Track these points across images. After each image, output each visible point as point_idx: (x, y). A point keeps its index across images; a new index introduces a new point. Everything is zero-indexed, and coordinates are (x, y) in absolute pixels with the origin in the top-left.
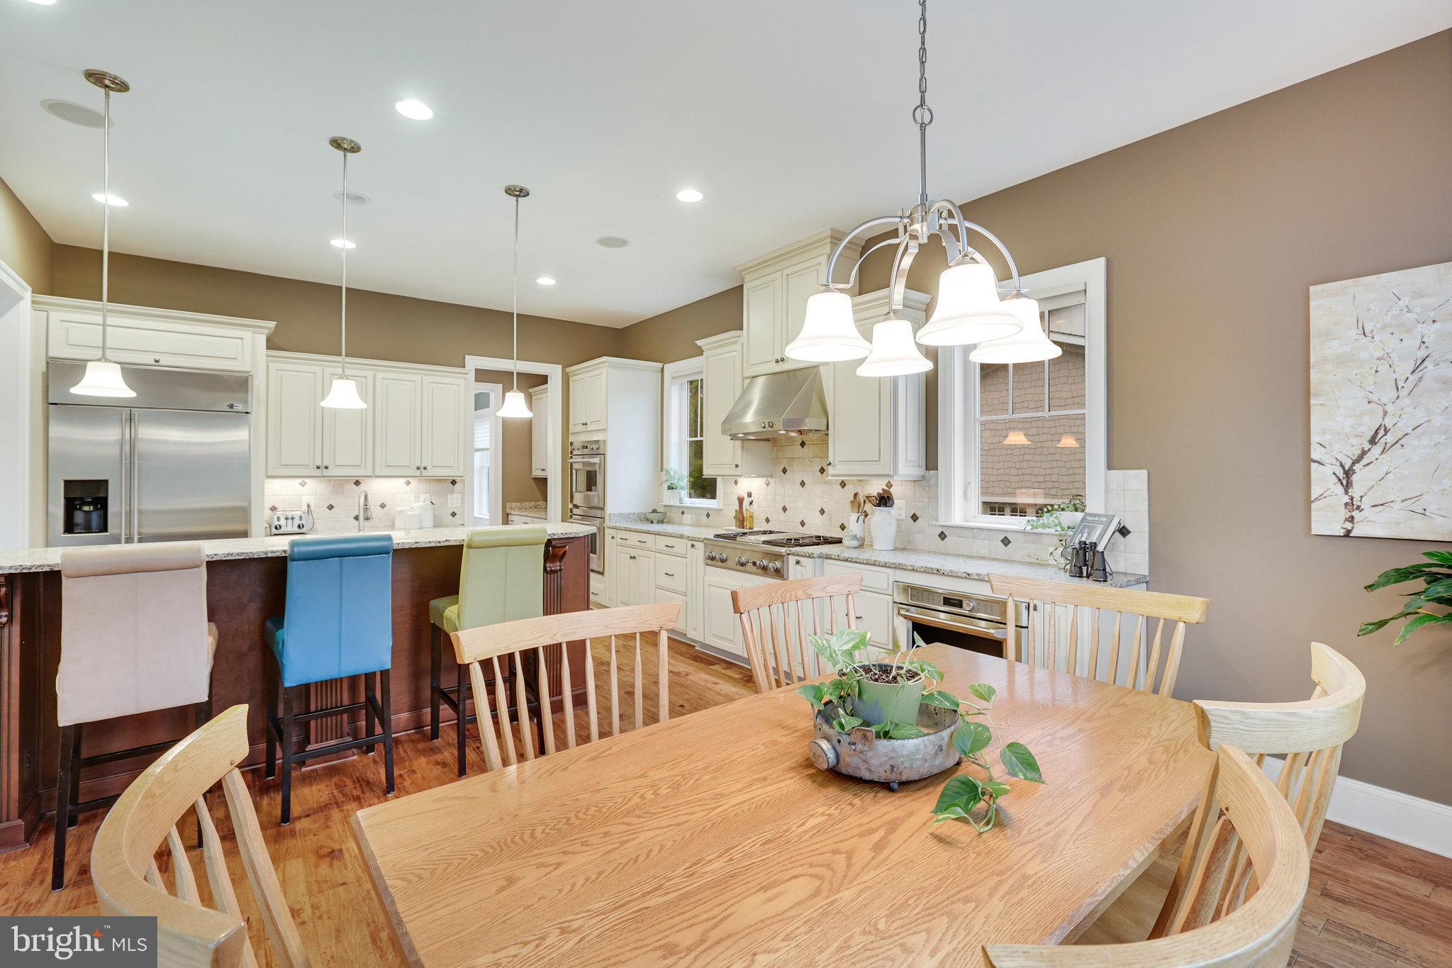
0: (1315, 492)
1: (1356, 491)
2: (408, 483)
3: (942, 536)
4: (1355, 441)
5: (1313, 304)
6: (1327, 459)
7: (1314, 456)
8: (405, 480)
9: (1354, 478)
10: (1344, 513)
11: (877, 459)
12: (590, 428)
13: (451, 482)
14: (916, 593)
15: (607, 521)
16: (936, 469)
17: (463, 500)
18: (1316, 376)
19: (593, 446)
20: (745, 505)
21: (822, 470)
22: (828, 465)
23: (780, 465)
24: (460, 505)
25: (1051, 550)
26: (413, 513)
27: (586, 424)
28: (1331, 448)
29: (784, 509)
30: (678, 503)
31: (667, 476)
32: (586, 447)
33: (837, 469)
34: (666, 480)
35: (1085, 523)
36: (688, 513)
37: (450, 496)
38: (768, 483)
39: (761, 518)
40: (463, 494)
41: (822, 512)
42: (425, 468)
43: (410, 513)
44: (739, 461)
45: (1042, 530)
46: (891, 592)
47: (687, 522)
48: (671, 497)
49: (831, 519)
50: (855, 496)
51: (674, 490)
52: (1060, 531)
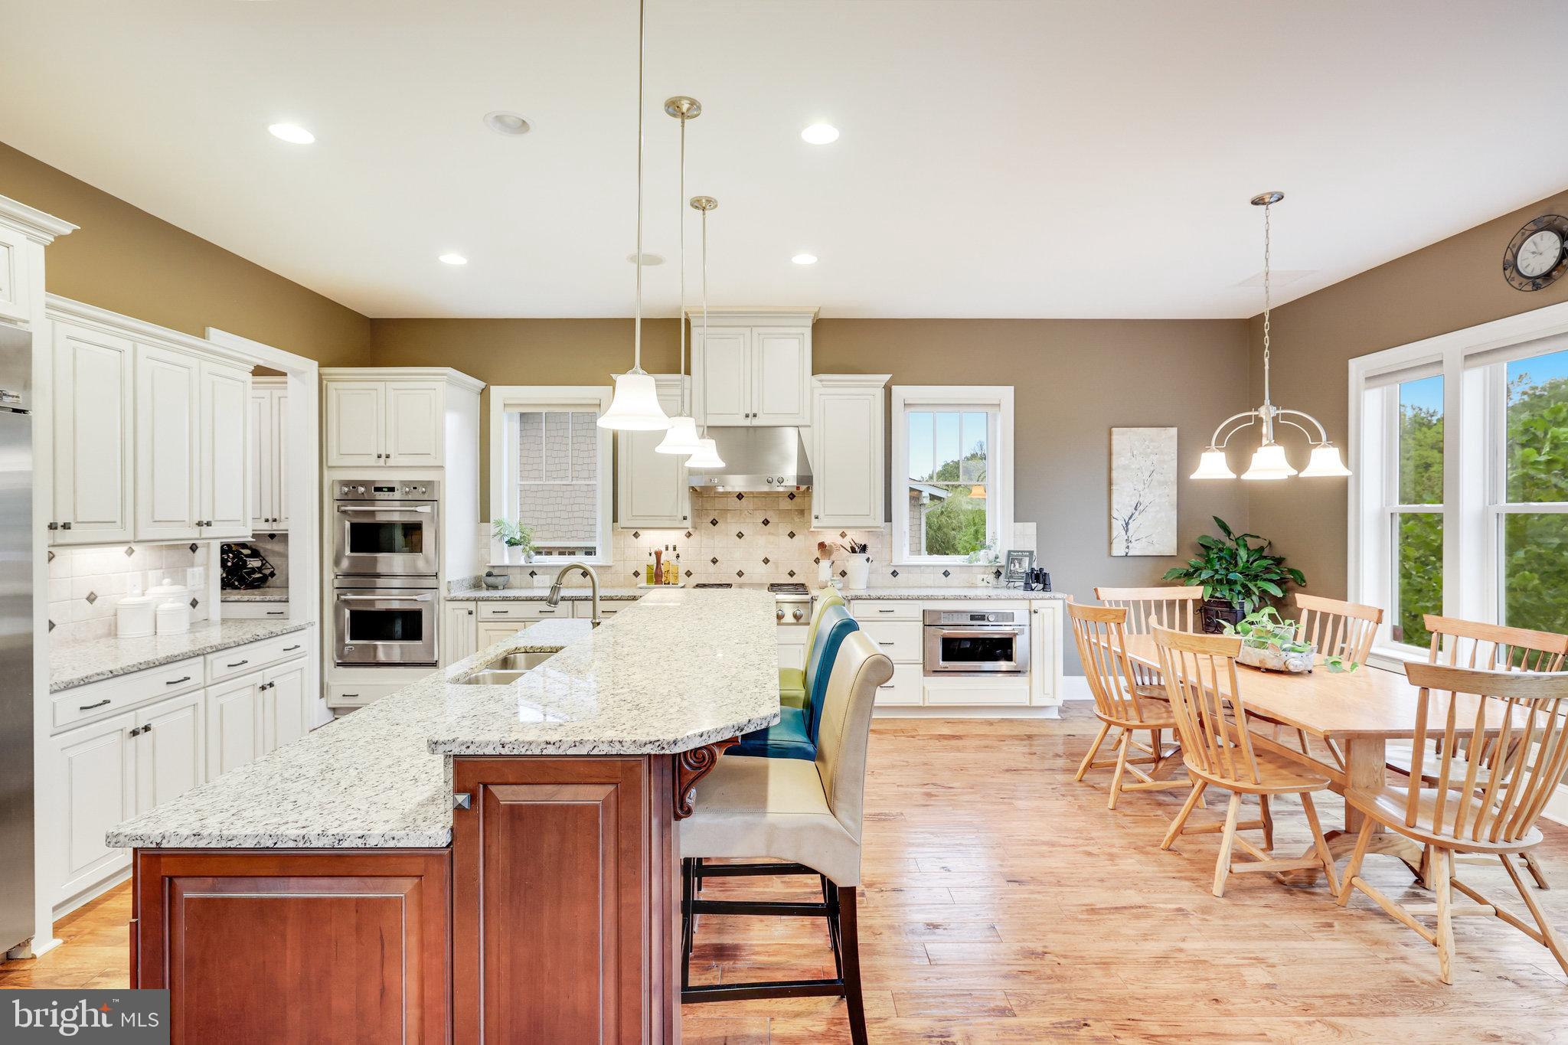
0: (1114, 535)
1: (1130, 533)
2: (131, 552)
3: (894, 574)
4: (1129, 508)
5: (1114, 437)
6: (1119, 517)
7: (1114, 515)
8: (125, 548)
9: (1129, 526)
10: (1125, 545)
11: (868, 513)
12: (391, 462)
13: (191, 548)
14: (946, 615)
15: (443, 592)
16: (891, 521)
17: (207, 577)
18: (1114, 474)
19: (415, 488)
20: (663, 558)
21: (766, 522)
22: (813, 517)
23: (708, 516)
24: (202, 586)
25: (980, 577)
26: (173, 605)
27: (388, 457)
28: (1120, 511)
29: (714, 561)
30: (522, 562)
31: (498, 529)
32: (391, 489)
33: (824, 521)
34: (498, 534)
35: (1012, 557)
36: (544, 574)
37: (189, 570)
38: (689, 535)
39: (682, 571)
40: (207, 566)
41: (766, 561)
42: (208, 524)
43: (166, 606)
44: (688, 512)
45: (975, 564)
46: (922, 619)
47: (541, 585)
48: (510, 556)
49: (777, 567)
50: (822, 546)
51: (514, 547)
52: (986, 563)
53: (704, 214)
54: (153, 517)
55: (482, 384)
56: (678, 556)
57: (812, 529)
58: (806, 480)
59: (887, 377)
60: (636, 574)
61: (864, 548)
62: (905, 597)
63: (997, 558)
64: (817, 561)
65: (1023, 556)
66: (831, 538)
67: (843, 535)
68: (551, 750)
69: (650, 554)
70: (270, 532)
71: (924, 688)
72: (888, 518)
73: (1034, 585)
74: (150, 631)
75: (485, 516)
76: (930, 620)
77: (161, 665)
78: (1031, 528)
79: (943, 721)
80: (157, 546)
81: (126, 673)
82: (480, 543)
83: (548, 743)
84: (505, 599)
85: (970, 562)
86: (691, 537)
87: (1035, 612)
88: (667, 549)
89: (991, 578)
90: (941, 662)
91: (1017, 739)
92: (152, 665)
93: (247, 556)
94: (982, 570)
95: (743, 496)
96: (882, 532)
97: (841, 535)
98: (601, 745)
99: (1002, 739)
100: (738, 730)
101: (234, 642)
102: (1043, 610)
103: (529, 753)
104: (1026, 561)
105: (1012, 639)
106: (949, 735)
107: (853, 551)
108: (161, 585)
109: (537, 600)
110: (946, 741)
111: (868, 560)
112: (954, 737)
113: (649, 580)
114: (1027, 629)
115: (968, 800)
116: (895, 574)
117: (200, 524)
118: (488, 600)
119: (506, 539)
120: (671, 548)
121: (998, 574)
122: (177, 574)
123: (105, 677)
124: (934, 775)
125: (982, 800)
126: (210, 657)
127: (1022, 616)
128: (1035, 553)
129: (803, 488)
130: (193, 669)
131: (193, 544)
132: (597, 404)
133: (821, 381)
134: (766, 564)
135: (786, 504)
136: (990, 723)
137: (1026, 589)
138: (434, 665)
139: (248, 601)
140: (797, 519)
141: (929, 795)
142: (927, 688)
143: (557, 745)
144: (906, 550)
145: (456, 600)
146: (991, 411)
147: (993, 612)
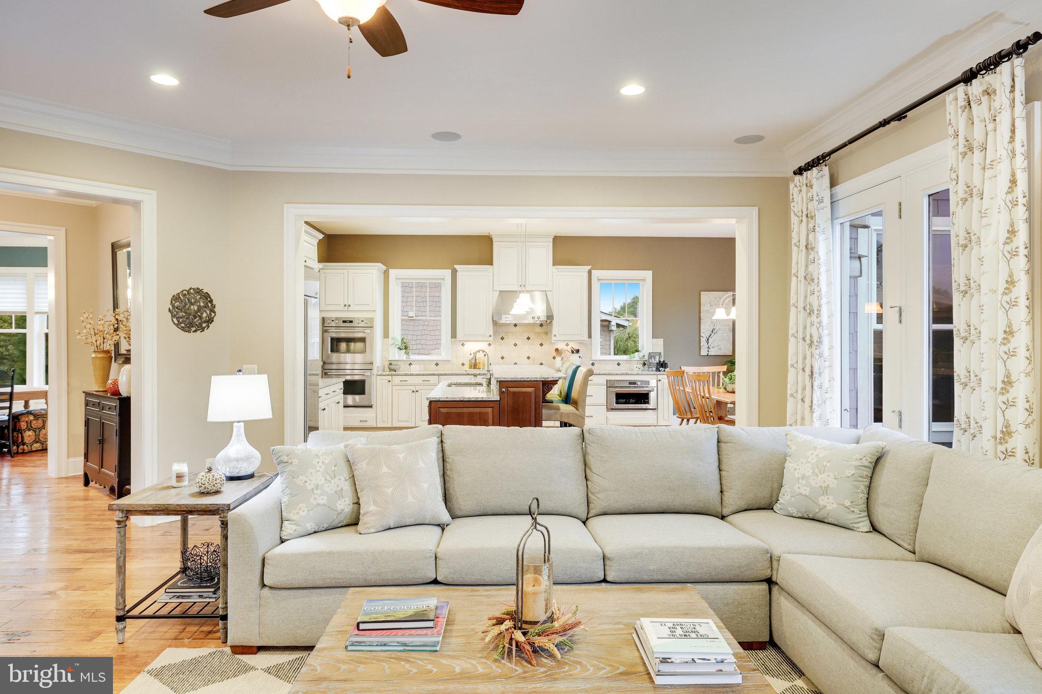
0: (702, 345)
1: (709, 344)
4: (709, 332)
5: (701, 296)
6: (704, 336)
7: (702, 335)
9: (709, 341)
10: (707, 350)
11: (580, 334)
12: (350, 308)
14: (618, 382)
15: (375, 371)
16: (591, 338)
18: (702, 315)
19: (362, 321)
20: (477, 356)
21: (528, 338)
22: (553, 336)
23: (499, 335)
25: (635, 365)
27: (349, 306)
28: (705, 333)
29: (502, 358)
30: (405, 358)
31: (392, 342)
32: (351, 322)
33: (558, 338)
34: (393, 344)
35: (651, 356)
36: (416, 364)
38: (490, 345)
41: (529, 358)
44: (492, 334)
45: (633, 359)
46: (606, 384)
47: (415, 369)
48: (400, 355)
49: (534, 361)
50: (557, 350)
51: (402, 350)
52: (638, 359)
55: (386, 268)
56: (485, 355)
57: (552, 342)
58: (550, 317)
59: (589, 267)
60: (463, 364)
61: (578, 351)
63: (644, 356)
64: (554, 358)
65: (656, 355)
66: (561, 346)
67: (567, 345)
69: (471, 354)
72: (590, 336)
73: (661, 369)
75: (387, 335)
76: (610, 385)
78: (660, 341)
82: (384, 349)
84: (402, 375)
85: (630, 358)
86: (491, 346)
87: (660, 381)
88: (479, 351)
89: (641, 366)
90: (615, 405)
94: (637, 362)
95: (517, 325)
96: (586, 343)
102: (663, 380)
104: (657, 358)
105: (648, 394)
107: (573, 352)
111: (580, 357)
113: (471, 367)
114: (655, 389)
116: (593, 364)
118: (398, 375)
119: (397, 346)
120: (481, 351)
121: (644, 364)
127: (653, 383)
128: (662, 354)
129: (548, 321)
132: (443, 279)
133: (557, 269)
135: (539, 329)
137: (656, 371)
138: (371, 407)
140: (544, 337)
142: (608, 417)
144: (599, 352)
145: (381, 375)
146: (641, 283)
147: (640, 381)
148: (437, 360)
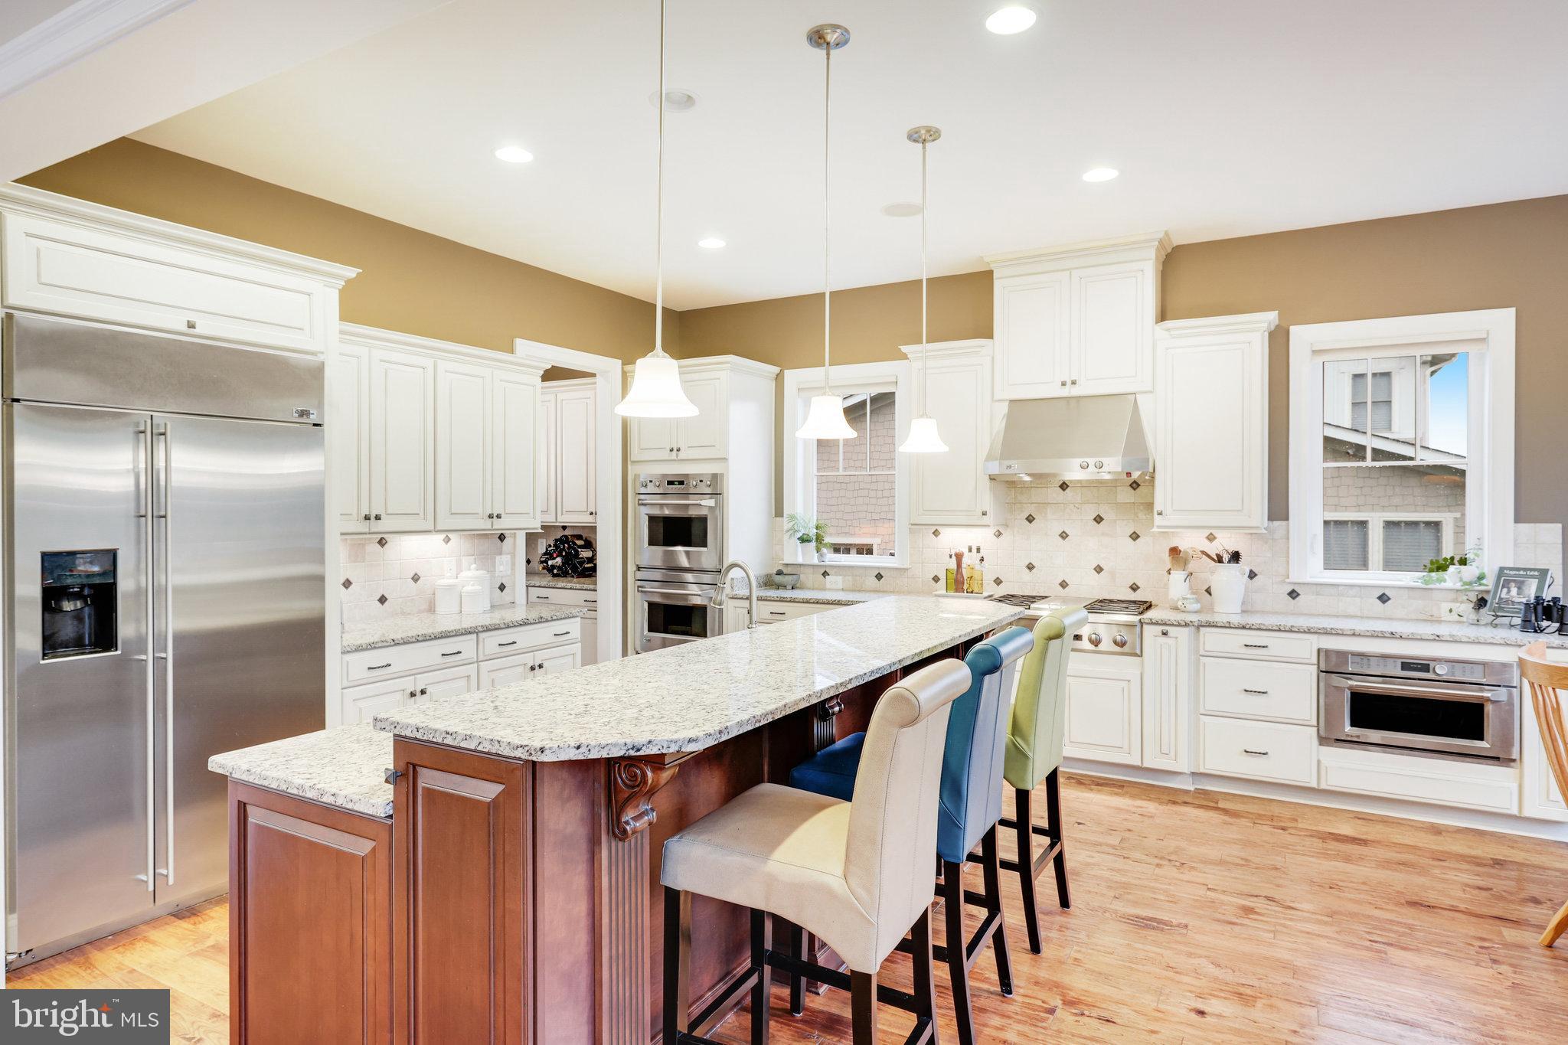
2: (447, 540)
3: (1293, 594)
8: (443, 536)
11: (1240, 508)
12: (682, 455)
13: (499, 538)
14: (1357, 659)
15: (728, 590)
16: (1287, 519)
17: (513, 564)
19: (701, 481)
20: (965, 561)
21: (1099, 519)
23: (1022, 511)
24: (509, 573)
25: (1446, 606)
26: (473, 588)
27: (678, 450)
29: (1030, 567)
30: (816, 561)
31: (791, 525)
32: (682, 483)
33: (1180, 520)
34: (791, 529)
35: (1508, 579)
36: (836, 574)
37: (498, 558)
38: (999, 534)
39: (989, 579)
40: (513, 555)
41: (1099, 569)
42: (499, 516)
43: (469, 588)
44: (988, 506)
45: (1438, 586)
46: (1316, 662)
47: (833, 587)
48: (804, 554)
49: (1114, 578)
50: (1174, 551)
51: (807, 544)
52: (1458, 586)
53: (924, 148)
54: (450, 509)
55: (776, 370)
56: (982, 560)
59: (1277, 315)
60: (936, 579)
61: (1237, 557)
62: (1287, 629)
63: (1480, 580)
64: (1167, 572)
65: (1525, 578)
66: (1191, 541)
67: (1211, 538)
68: (449, 741)
69: (951, 556)
70: (562, 524)
71: (1319, 762)
73: (1541, 625)
74: (457, 609)
75: (779, 512)
76: (1331, 666)
77: (436, 638)
78: (1548, 533)
79: (1352, 815)
80: (470, 535)
81: (405, 642)
82: (772, 538)
83: (447, 733)
84: (782, 600)
85: (1426, 582)
86: (1002, 537)
88: (970, 550)
89: (1467, 608)
90: (1347, 727)
91: (1468, 862)
92: (428, 638)
93: (581, 547)
94: (1453, 595)
95: (1068, 486)
96: (1267, 535)
97: (1208, 538)
98: (484, 742)
99: (1440, 857)
100: (632, 749)
101: (505, 624)
103: (435, 740)
104: (1530, 585)
105: (1482, 705)
106: (1347, 837)
107: (1221, 560)
108: (469, 570)
109: (813, 603)
110: (1336, 844)
111: (1244, 573)
112: (1354, 840)
113: (949, 587)
114: (1514, 692)
115: (1308, 930)
116: (1295, 595)
117: (491, 516)
118: (766, 600)
119: (799, 535)
120: (974, 550)
121: (1480, 603)
122: (486, 560)
123: (389, 644)
124: (1278, 886)
125: (1336, 936)
126: (482, 635)
128: (1550, 573)
130: (467, 644)
131: (502, 534)
132: (893, 382)
133: (1168, 330)
134: (1099, 573)
135: (1126, 495)
136: (1436, 830)
139: (571, 589)
140: (1141, 515)
141: (1248, 911)
142: (1324, 763)
143: (454, 735)
144: (1318, 560)
145: (737, 598)
146: (1472, 350)
147: (1448, 661)
148: (878, 568)
